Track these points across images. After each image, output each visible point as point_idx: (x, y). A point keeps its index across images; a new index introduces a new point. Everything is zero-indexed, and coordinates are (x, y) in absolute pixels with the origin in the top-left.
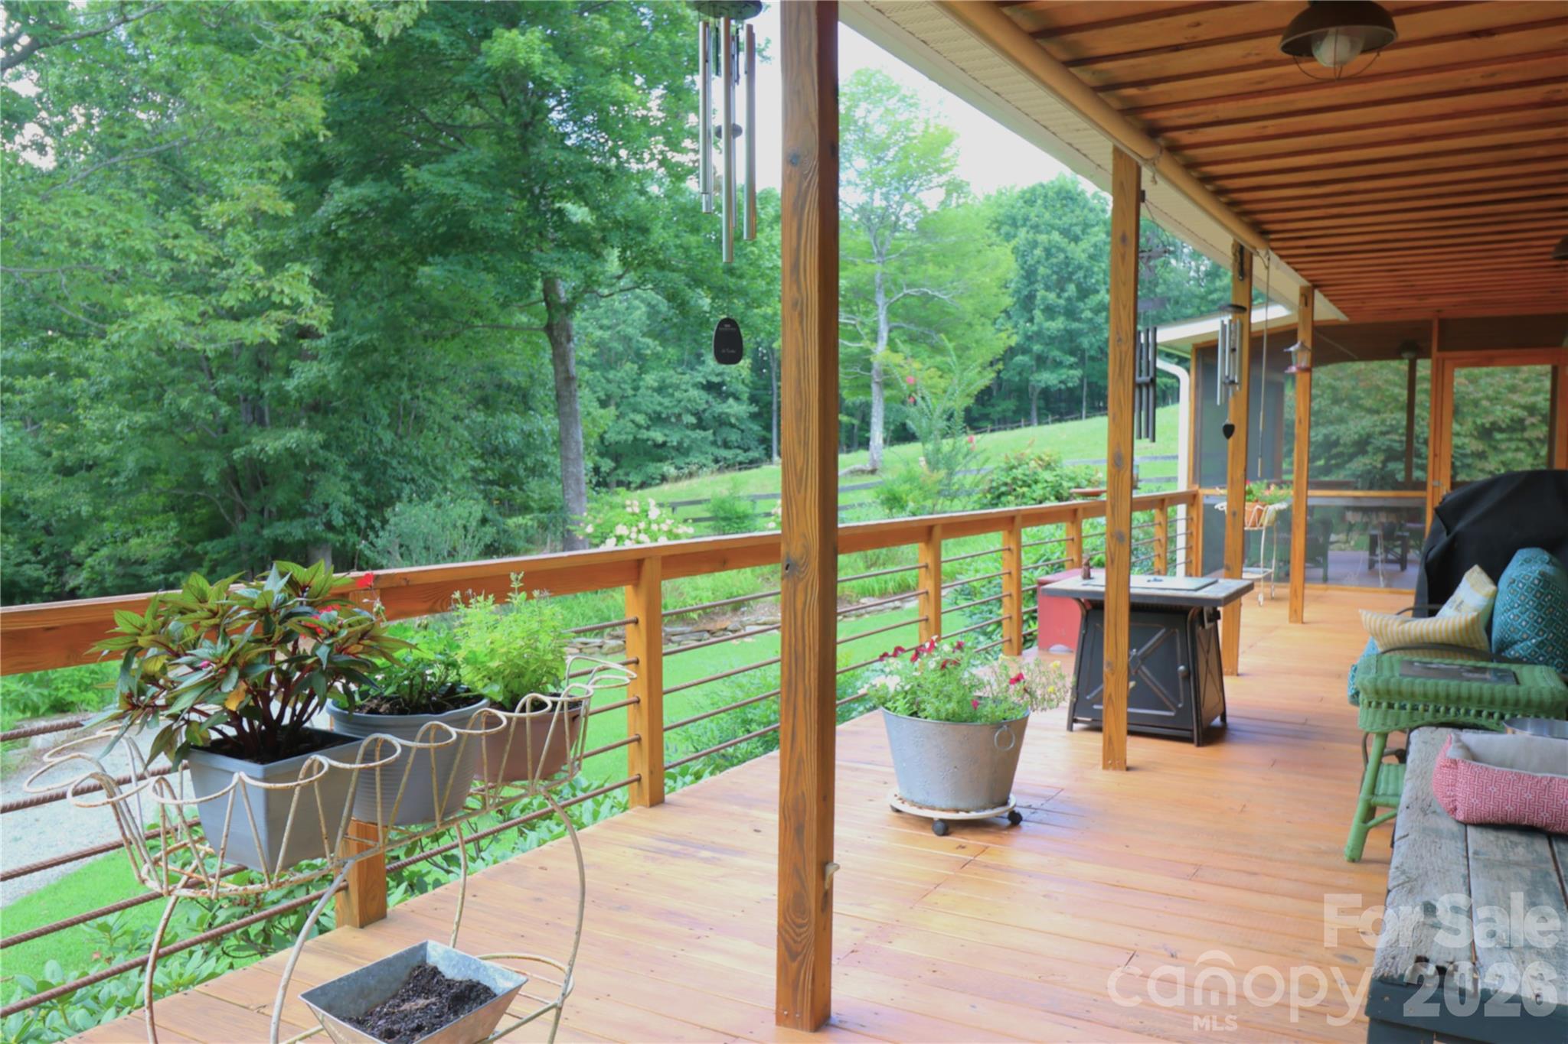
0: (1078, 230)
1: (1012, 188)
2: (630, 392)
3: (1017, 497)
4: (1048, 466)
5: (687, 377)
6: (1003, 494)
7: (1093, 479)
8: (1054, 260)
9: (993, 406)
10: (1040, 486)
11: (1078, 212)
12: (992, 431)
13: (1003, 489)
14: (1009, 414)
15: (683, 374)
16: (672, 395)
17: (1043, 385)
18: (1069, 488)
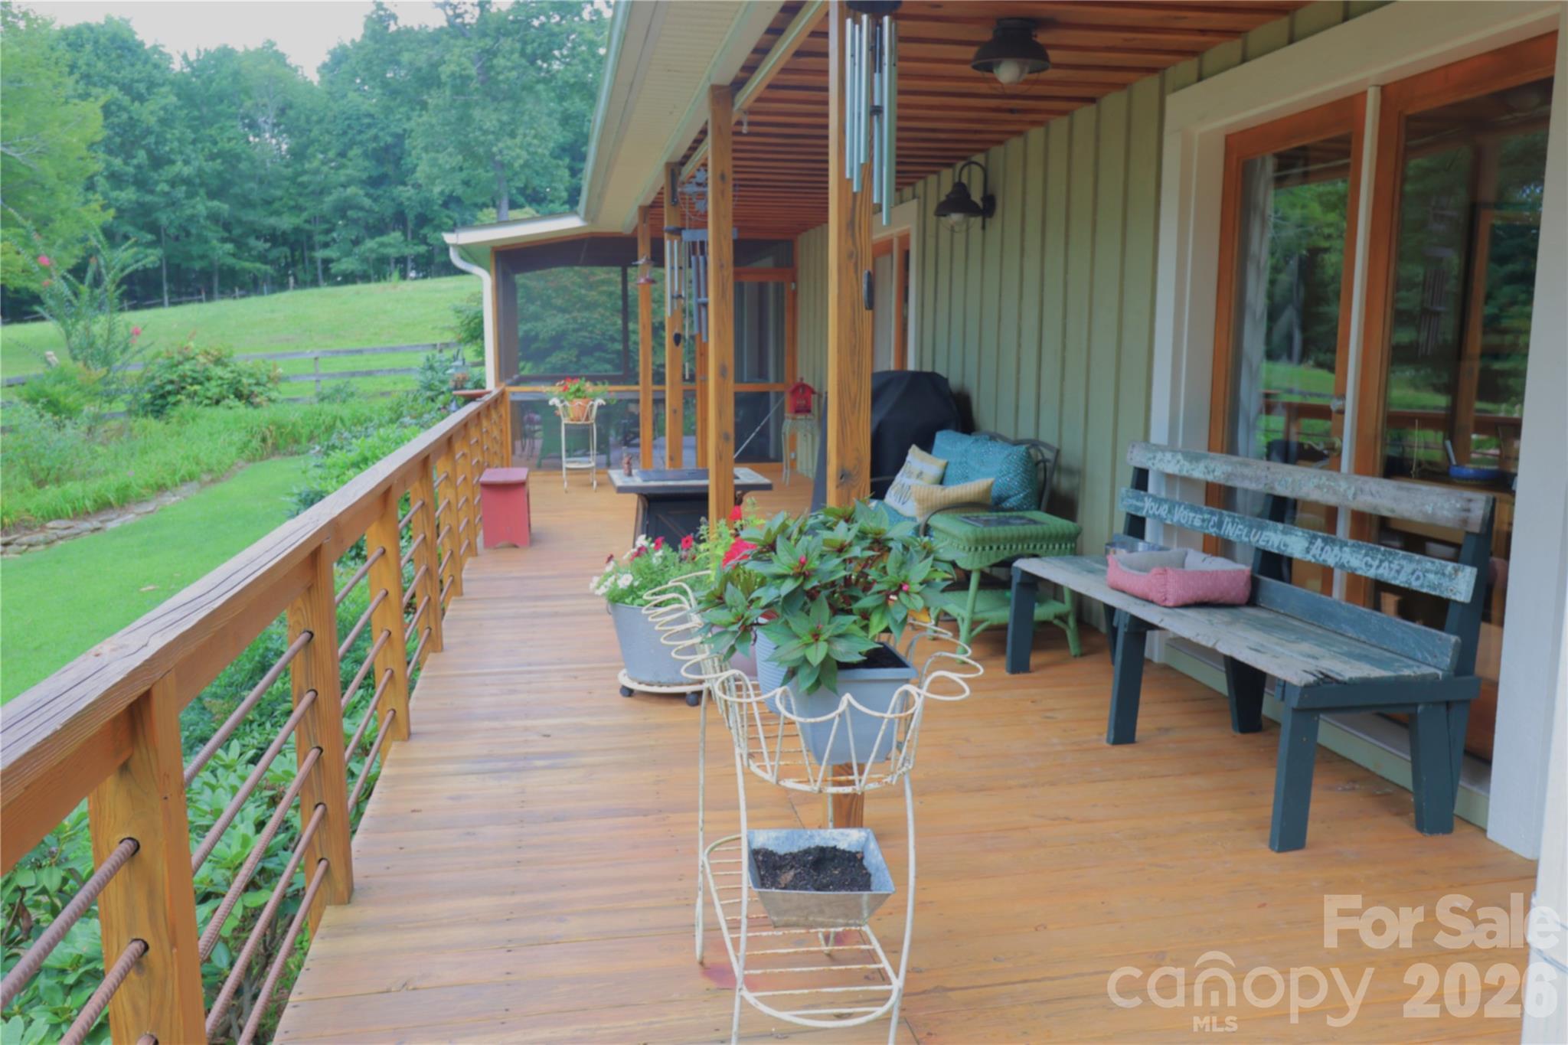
0: (141, 88)
3: (189, 396)
4: (218, 361)
6: (170, 393)
7: (272, 375)
8: (115, 120)
10: (213, 383)
11: (139, 66)
13: (169, 387)
18: (250, 385)
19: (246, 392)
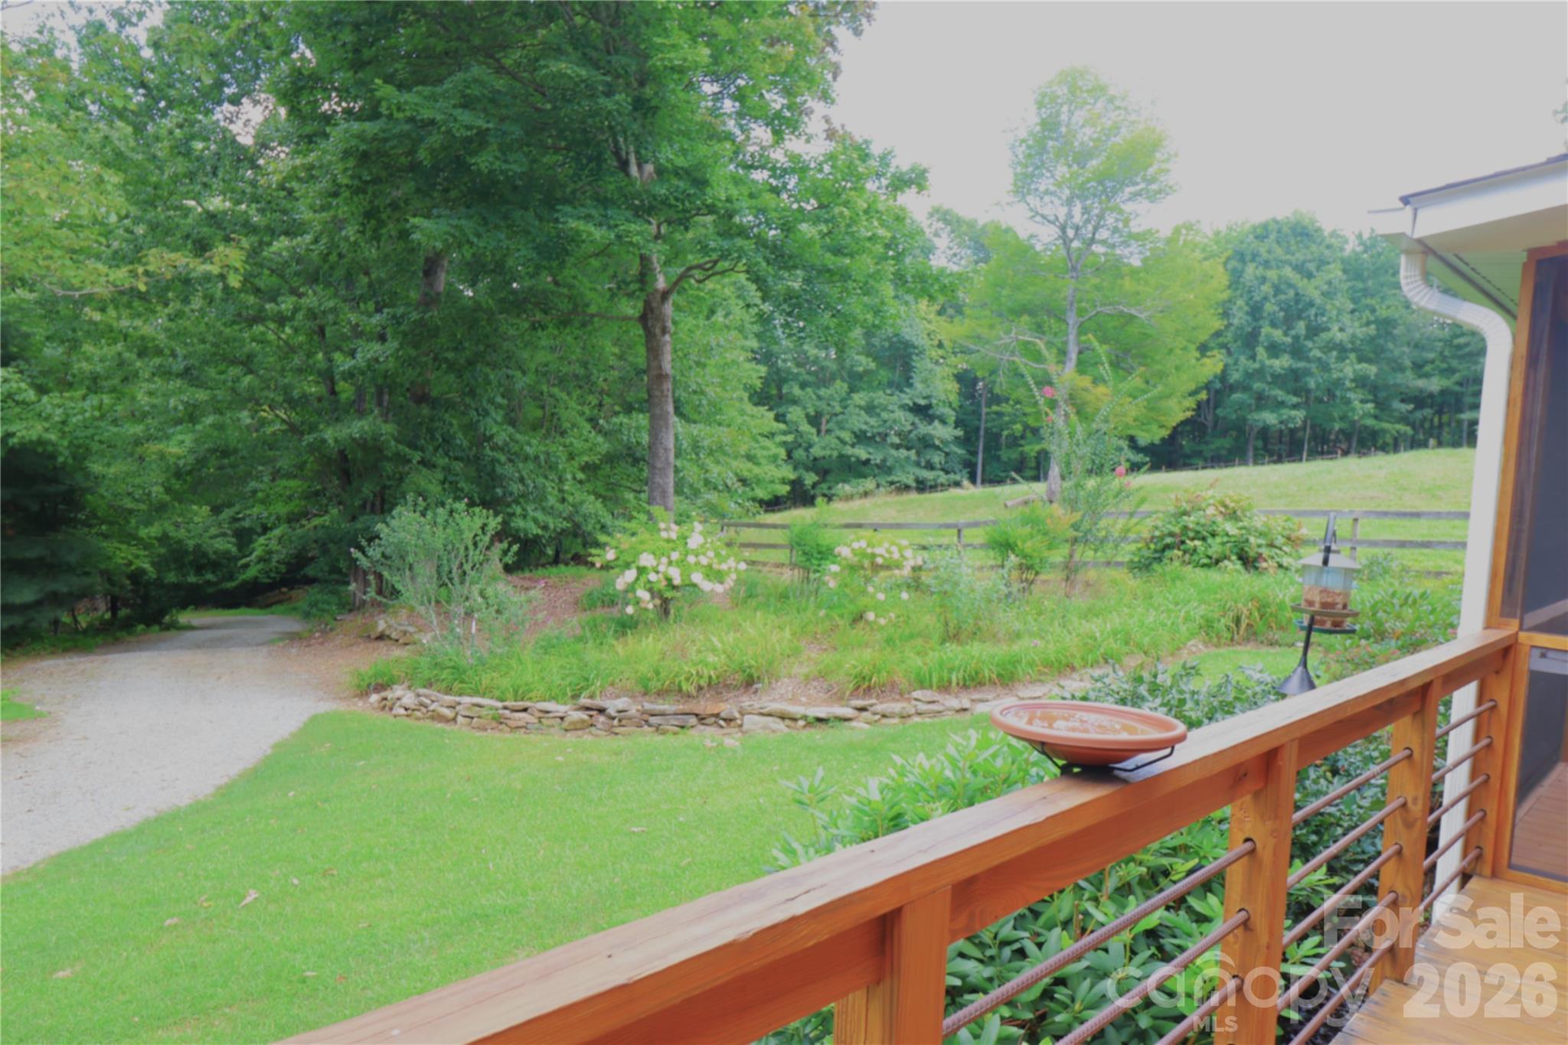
0: (1311, 266)
1: (1243, 223)
2: (838, 409)
3: (1186, 552)
4: (1233, 516)
5: (895, 398)
6: (1168, 547)
7: (1293, 535)
8: (1282, 297)
9: (1207, 443)
10: (1218, 540)
11: (1314, 248)
12: (1204, 468)
13: (1169, 540)
14: (1224, 452)
15: (891, 395)
16: (878, 415)
17: (1261, 424)
18: (1259, 546)
19: (1252, 554)
